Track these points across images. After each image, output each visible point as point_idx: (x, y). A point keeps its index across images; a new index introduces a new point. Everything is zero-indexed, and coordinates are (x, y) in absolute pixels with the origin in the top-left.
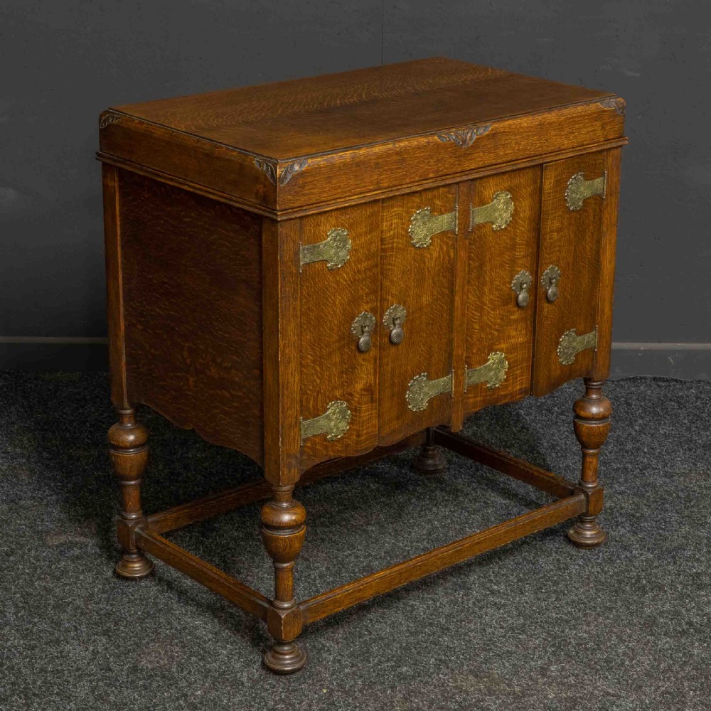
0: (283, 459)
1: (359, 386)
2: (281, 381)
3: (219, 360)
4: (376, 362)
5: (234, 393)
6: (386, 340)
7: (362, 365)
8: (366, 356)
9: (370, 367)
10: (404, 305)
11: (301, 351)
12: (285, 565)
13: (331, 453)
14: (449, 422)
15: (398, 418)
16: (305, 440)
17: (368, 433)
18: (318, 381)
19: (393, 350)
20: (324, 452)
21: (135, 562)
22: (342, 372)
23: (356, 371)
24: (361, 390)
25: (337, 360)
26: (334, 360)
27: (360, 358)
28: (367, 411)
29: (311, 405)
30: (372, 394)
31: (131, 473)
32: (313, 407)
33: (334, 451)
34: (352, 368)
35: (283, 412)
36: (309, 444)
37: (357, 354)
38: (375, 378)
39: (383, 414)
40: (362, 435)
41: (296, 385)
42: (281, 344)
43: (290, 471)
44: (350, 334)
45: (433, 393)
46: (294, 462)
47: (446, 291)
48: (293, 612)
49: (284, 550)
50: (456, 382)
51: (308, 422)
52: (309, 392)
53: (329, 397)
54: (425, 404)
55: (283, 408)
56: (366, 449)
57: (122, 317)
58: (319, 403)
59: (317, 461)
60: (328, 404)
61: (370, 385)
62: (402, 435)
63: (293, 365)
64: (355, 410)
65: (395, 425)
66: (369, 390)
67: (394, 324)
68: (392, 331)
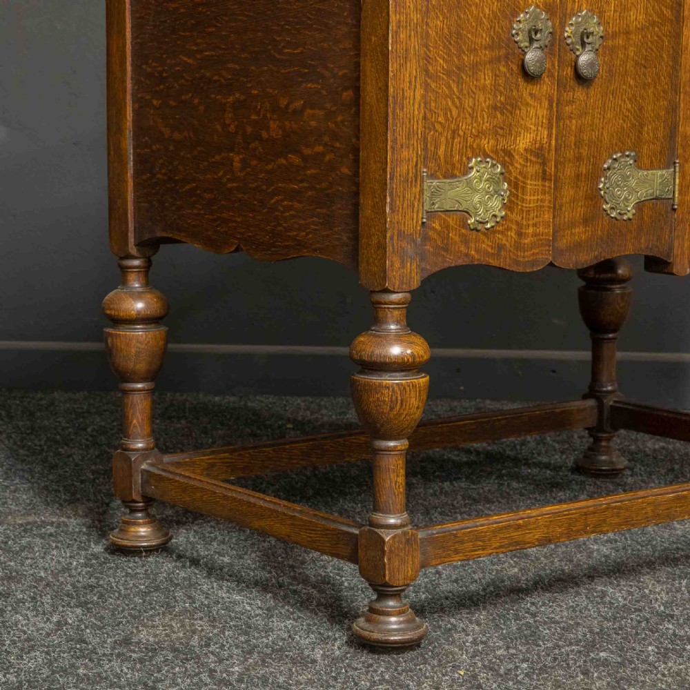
0: (392, 238)
1: (523, 142)
2: (391, 90)
3: (283, 102)
4: (551, 106)
5: (307, 151)
6: (569, 71)
7: (527, 104)
8: (535, 89)
9: (543, 112)
10: (599, 17)
11: (427, 46)
12: (392, 444)
13: (473, 252)
14: (669, 256)
15: (586, 221)
16: (431, 214)
17: (535, 235)
18: (455, 112)
19: (580, 93)
20: (463, 248)
21: (139, 525)
22: (495, 108)
23: (518, 112)
24: (526, 150)
25: (488, 82)
26: (482, 81)
27: (526, 89)
28: (534, 194)
29: (441, 152)
30: (544, 164)
31: (138, 367)
32: (446, 156)
33: (477, 251)
34: (512, 105)
35: (393, 148)
36: (437, 226)
37: (521, 81)
38: (550, 136)
39: (561, 206)
40: (527, 235)
41: (416, 106)
42: (393, 18)
43: (403, 266)
44: (509, 39)
45: (643, 193)
46: (410, 249)
47: (668, 13)
48: (405, 533)
49: (392, 409)
50: (681, 185)
51: (435, 183)
52: (438, 127)
53: (471, 147)
54: (630, 211)
55: (395, 141)
56: (533, 263)
57: (129, 98)
58: (456, 152)
59: (451, 261)
60: (469, 159)
61: (541, 148)
62: (592, 255)
63: (412, 68)
64: (516, 186)
65: (580, 233)
66: (538, 153)
67: (583, 44)
68: (578, 56)
